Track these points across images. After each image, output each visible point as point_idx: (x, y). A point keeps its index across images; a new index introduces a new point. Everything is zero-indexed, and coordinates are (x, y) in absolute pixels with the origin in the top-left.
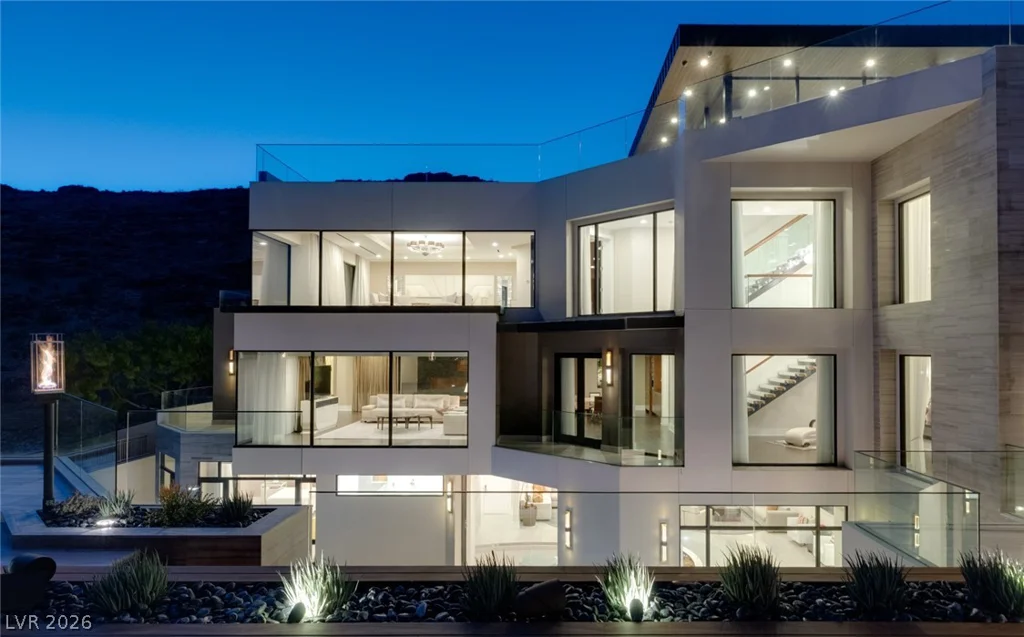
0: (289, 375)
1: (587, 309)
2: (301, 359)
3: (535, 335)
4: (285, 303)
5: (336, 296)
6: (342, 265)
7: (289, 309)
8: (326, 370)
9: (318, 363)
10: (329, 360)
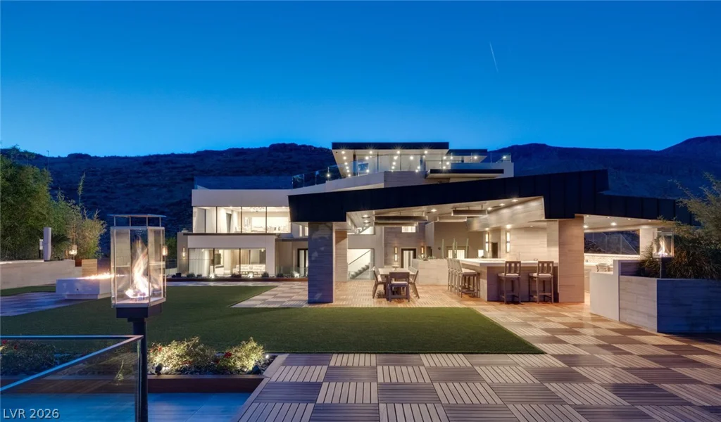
0: (206, 255)
1: (301, 235)
2: (210, 251)
3: (291, 243)
4: (204, 232)
5: (223, 229)
6: (225, 215)
7: (205, 234)
8: (219, 255)
9: (216, 252)
10: (221, 252)
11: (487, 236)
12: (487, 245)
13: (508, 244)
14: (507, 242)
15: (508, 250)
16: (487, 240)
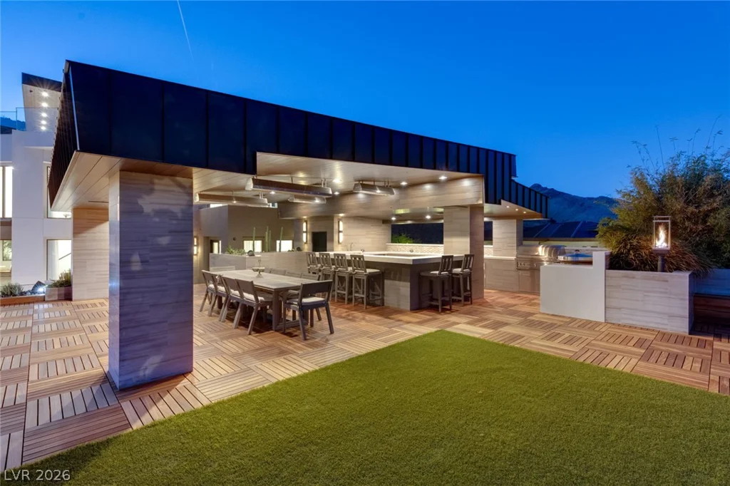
11: (304, 224)
12: (304, 235)
13: (341, 234)
14: (339, 232)
15: (341, 241)
16: (304, 229)
